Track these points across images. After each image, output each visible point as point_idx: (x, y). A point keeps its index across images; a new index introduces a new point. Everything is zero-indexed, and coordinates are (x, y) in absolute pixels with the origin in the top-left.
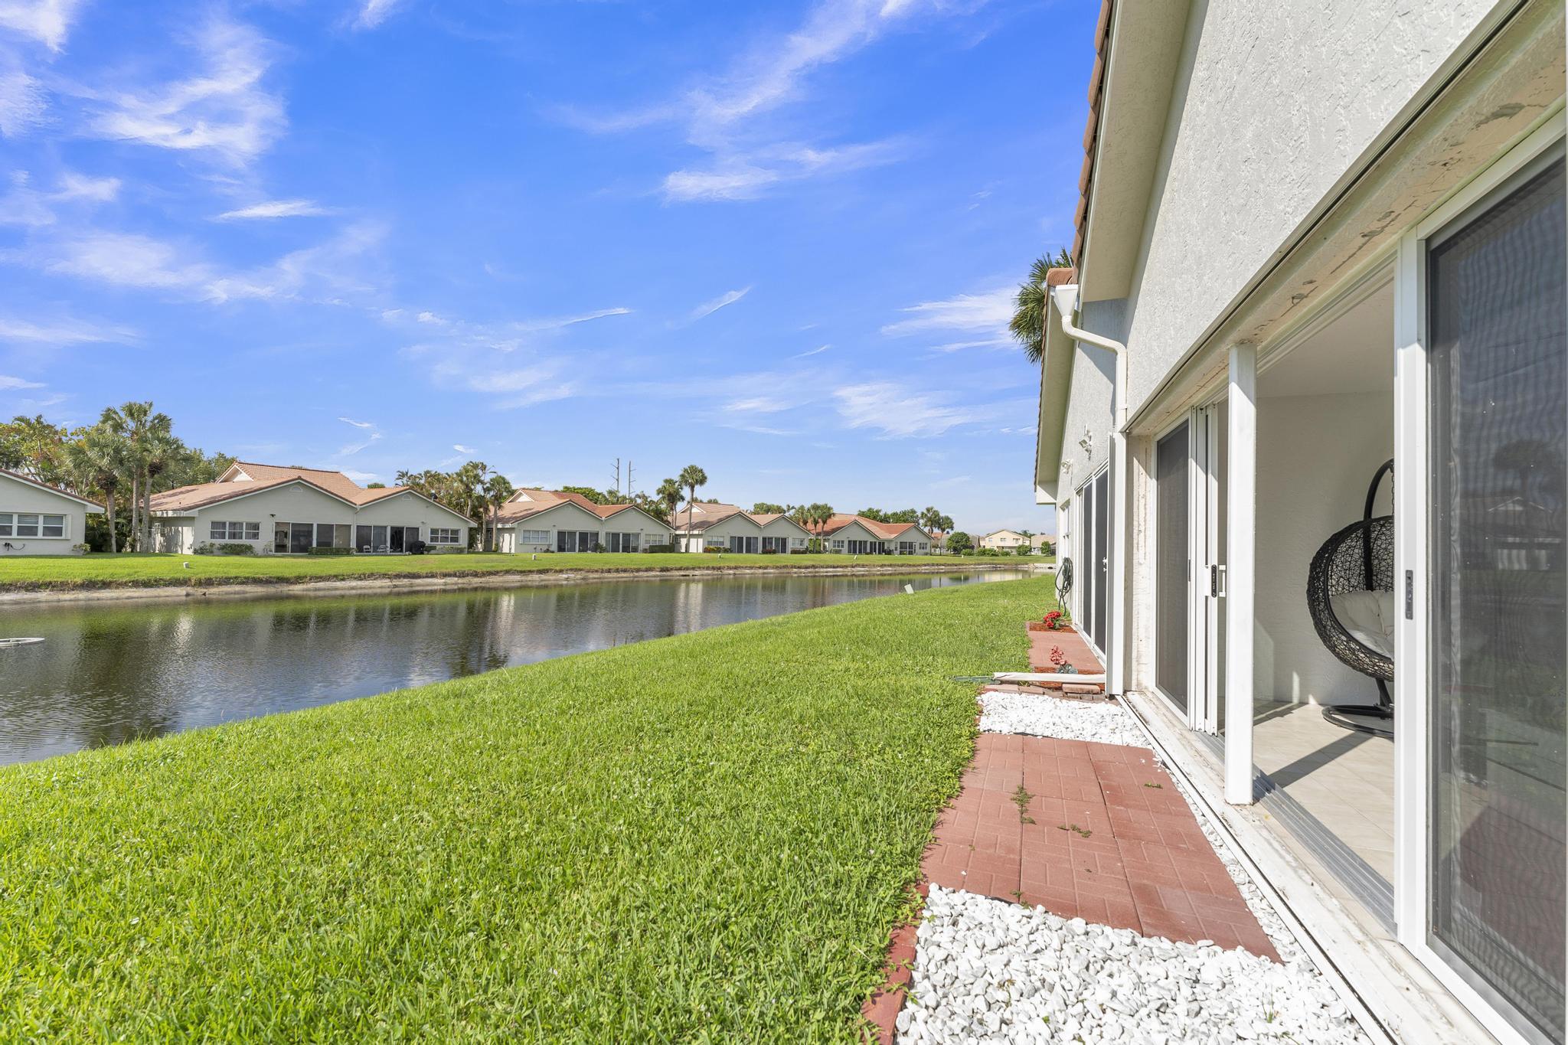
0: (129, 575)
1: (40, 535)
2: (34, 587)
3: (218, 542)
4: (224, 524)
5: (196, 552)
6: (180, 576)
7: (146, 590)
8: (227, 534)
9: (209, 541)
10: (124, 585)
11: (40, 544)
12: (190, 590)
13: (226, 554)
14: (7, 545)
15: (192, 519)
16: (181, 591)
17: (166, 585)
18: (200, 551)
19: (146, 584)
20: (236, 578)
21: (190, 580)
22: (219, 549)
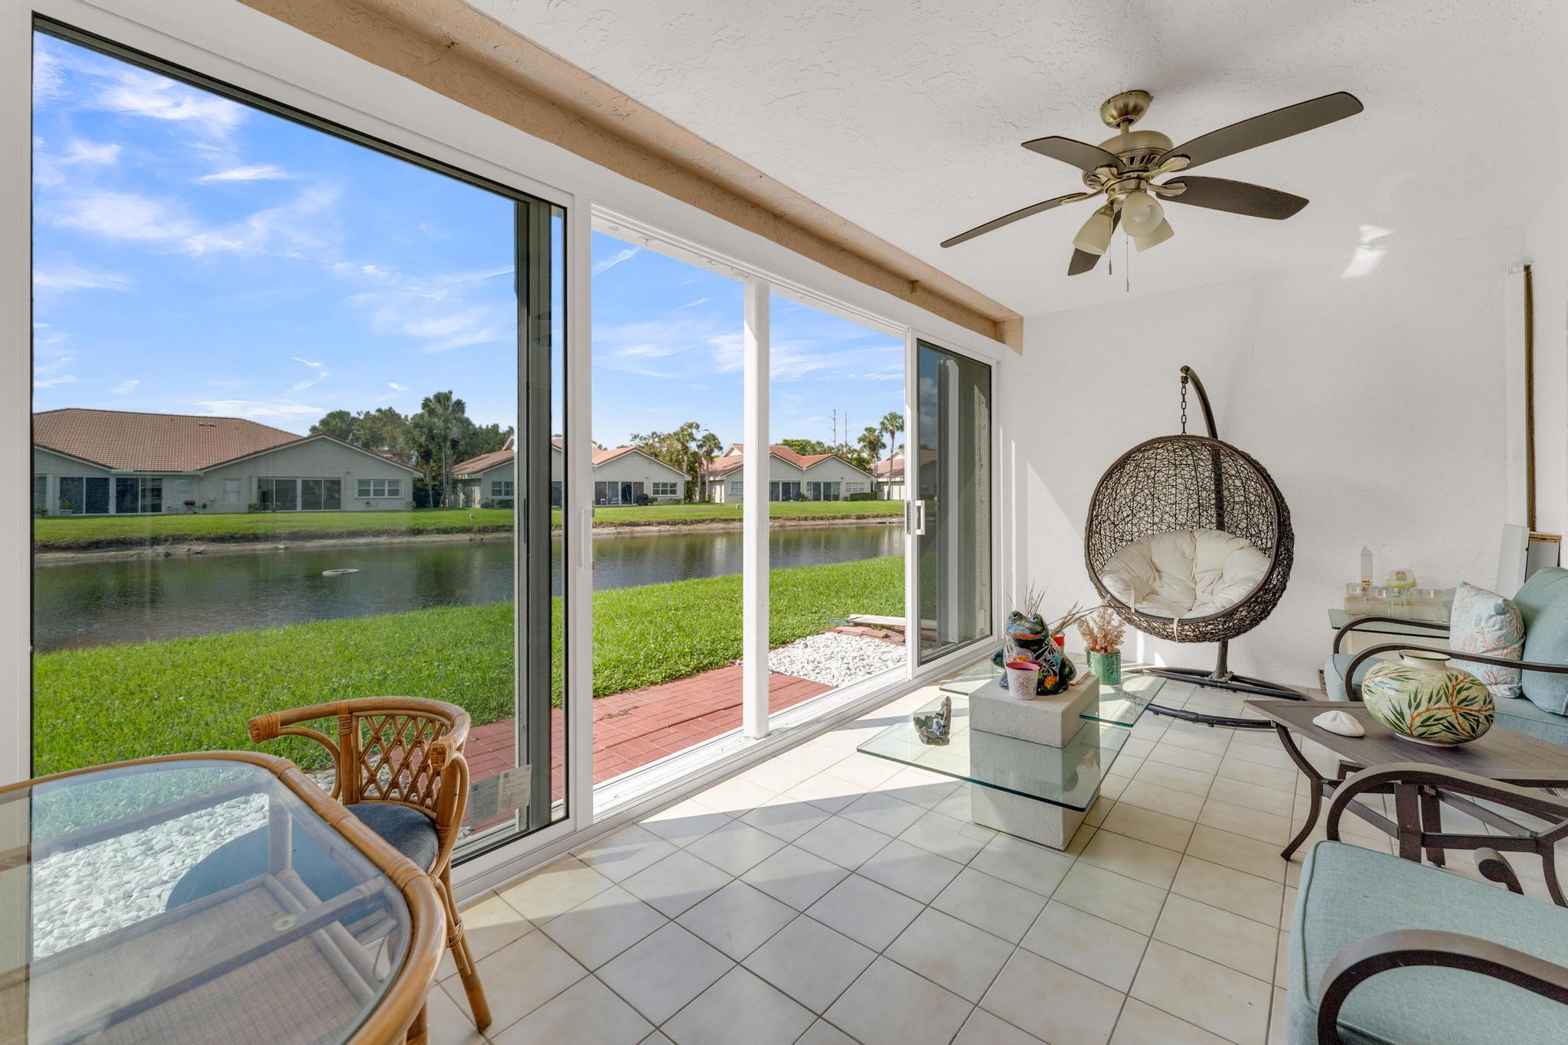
0: (435, 524)
1: (386, 496)
2: (378, 533)
3: (497, 498)
4: (501, 483)
5: (482, 506)
6: (466, 525)
7: (444, 536)
8: (503, 492)
9: (491, 497)
10: (430, 532)
11: (386, 501)
12: (472, 536)
13: (503, 507)
14: (368, 503)
15: (479, 480)
16: (466, 537)
17: (457, 532)
18: (485, 506)
19: (445, 531)
20: (504, 526)
21: (473, 528)
22: (498, 504)
